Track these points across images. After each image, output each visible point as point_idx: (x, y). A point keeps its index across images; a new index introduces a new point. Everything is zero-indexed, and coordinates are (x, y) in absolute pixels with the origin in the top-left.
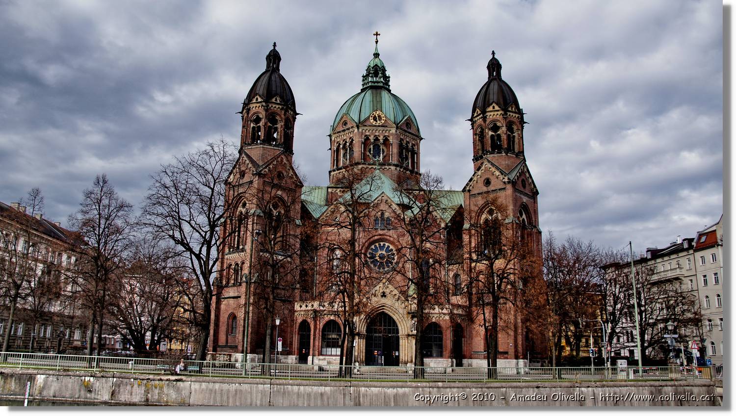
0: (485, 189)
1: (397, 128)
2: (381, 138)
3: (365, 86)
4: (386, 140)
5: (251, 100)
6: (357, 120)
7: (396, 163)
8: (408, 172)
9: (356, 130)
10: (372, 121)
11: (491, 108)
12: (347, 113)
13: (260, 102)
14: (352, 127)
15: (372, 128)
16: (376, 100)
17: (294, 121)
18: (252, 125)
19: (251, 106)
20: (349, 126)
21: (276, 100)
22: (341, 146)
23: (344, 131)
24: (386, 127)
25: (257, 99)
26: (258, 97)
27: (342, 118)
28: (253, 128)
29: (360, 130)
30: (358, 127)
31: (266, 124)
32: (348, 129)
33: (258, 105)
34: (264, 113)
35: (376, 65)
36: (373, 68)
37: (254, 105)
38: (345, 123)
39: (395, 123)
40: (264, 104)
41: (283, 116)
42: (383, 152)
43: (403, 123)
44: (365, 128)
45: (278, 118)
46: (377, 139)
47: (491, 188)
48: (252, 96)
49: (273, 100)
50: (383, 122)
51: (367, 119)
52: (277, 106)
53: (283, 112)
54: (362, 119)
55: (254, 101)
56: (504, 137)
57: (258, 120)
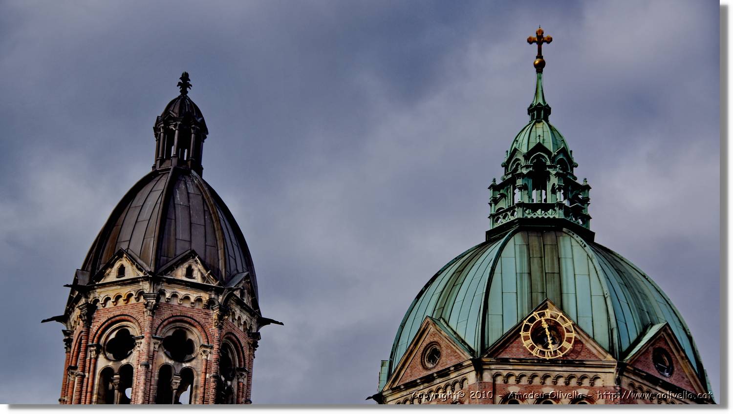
1: (622, 369)
3: (502, 221)
6: (473, 341)
9: (473, 377)
10: (528, 343)
12: (439, 318)
13: (134, 281)
14: (458, 367)
15: (529, 370)
16: (542, 267)
17: (254, 346)
19: (101, 294)
20: (446, 361)
21: (189, 273)
23: (429, 379)
24: (582, 364)
25: (122, 271)
26: (125, 262)
27: (421, 333)
28: (107, 373)
29: (487, 377)
30: (479, 371)
31: (151, 357)
32: (444, 374)
33: (124, 291)
35: (540, 147)
36: (527, 157)
37: (112, 292)
38: (433, 353)
39: (611, 351)
40: (146, 287)
41: (214, 330)
43: (643, 352)
45: (195, 336)
48: (105, 258)
50: (569, 346)
51: (512, 336)
52: (193, 295)
53: (215, 314)
54: (493, 337)
55: (112, 276)
57: (123, 344)
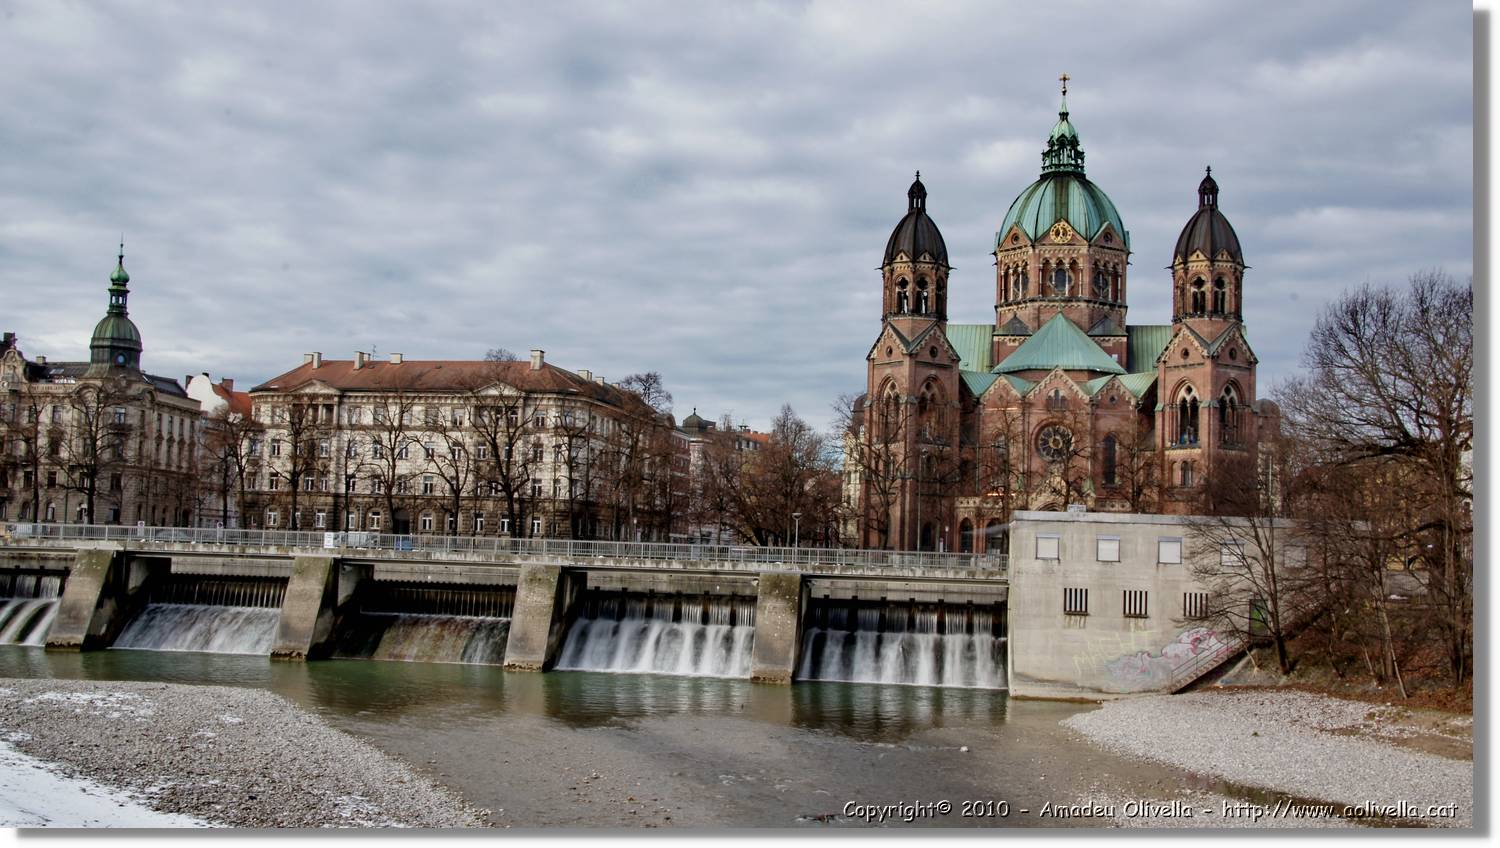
0: (1182, 361)
1: (1090, 246)
2: (1067, 262)
3: (1047, 171)
4: (1073, 263)
5: (895, 259)
6: (1032, 235)
7: (1087, 297)
8: (1107, 307)
9: (1031, 251)
10: (1053, 237)
11: (1194, 257)
12: (1018, 223)
13: (906, 262)
14: (1026, 246)
15: (1054, 248)
16: (1061, 200)
17: (947, 278)
18: (897, 290)
19: (895, 266)
20: (1021, 243)
21: (925, 258)
22: (1011, 271)
23: (1014, 249)
24: (1074, 245)
25: (901, 258)
26: (902, 254)
27: (1011, 229)
28: (899, 293)
29: (1037, 251)
30: (1033, 247)
31: (914, 289)
32: (1020, 248)
33: (903, 265)
34: (911, 276)
35: (1063, 135)
36: (1057, 140)
37: (899, 265)
38: (1016, 238)
39: (1086, 239)
40: (910, 264)
41: (934, 277)
42: (1070, 281)
43: (1100, 236)
44: (1044, 248)
45: (928, 279)
46: (1060, 263)
47: (1189, 361)
48: (894, 254)
49: (922, 259)
50: (1069, 238)
51: (1046, 234)
52: (927, 266)
53: (934, 271)
54: (1040, 233)
55: (898, 260)
56: (1209, 296)
57: (904, 283)
